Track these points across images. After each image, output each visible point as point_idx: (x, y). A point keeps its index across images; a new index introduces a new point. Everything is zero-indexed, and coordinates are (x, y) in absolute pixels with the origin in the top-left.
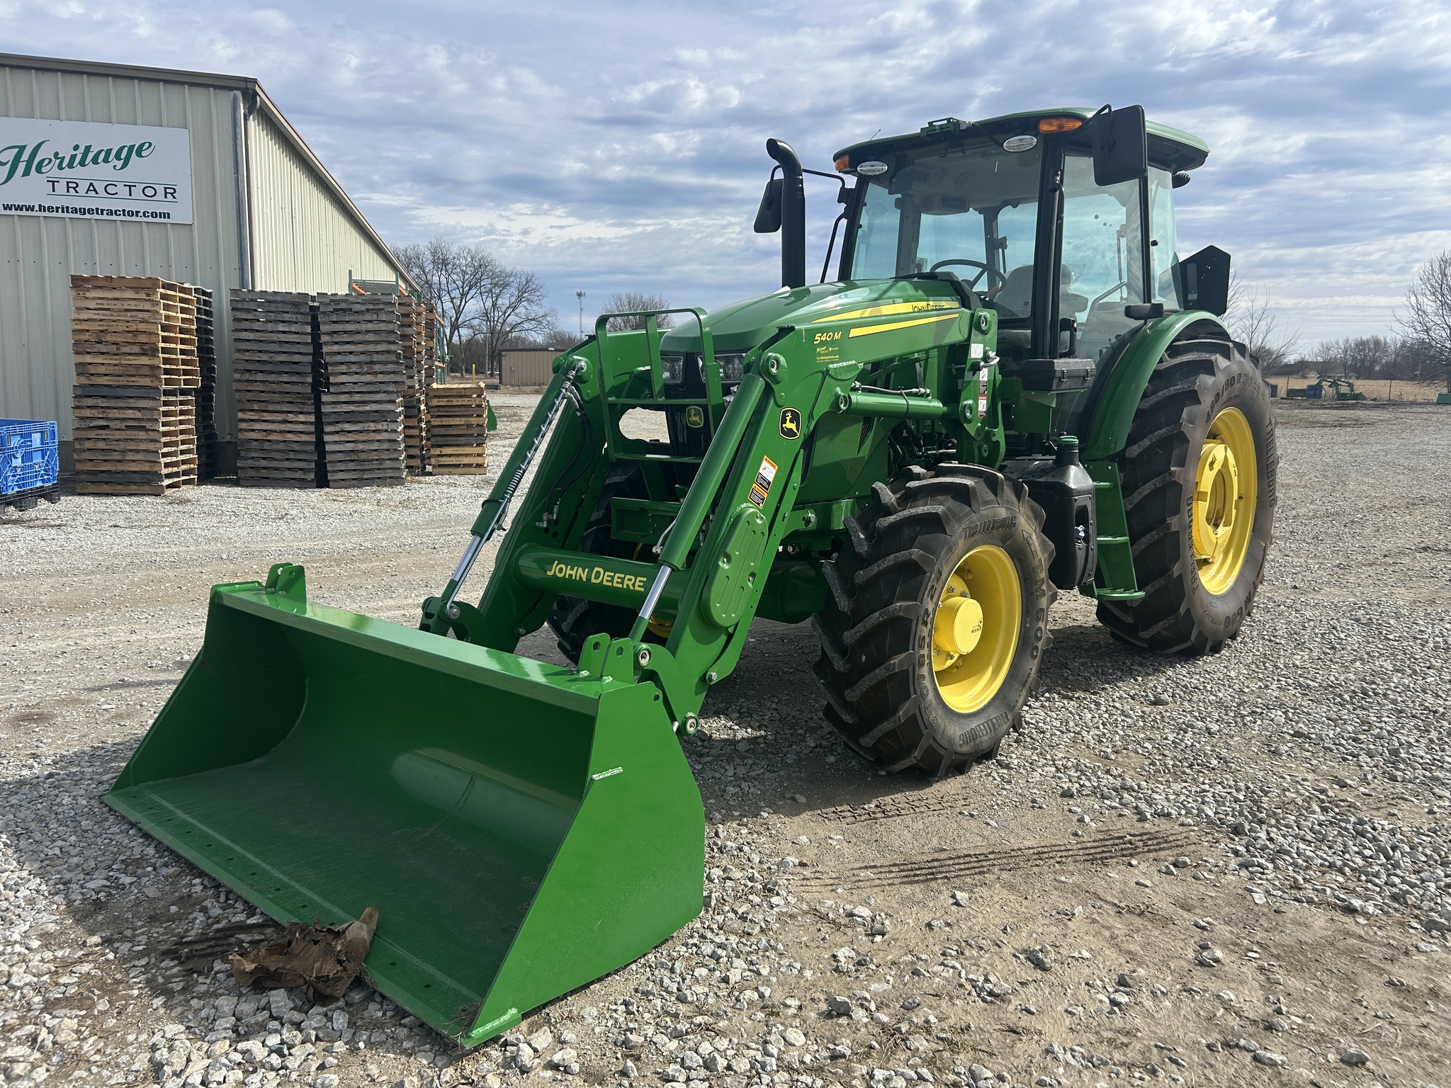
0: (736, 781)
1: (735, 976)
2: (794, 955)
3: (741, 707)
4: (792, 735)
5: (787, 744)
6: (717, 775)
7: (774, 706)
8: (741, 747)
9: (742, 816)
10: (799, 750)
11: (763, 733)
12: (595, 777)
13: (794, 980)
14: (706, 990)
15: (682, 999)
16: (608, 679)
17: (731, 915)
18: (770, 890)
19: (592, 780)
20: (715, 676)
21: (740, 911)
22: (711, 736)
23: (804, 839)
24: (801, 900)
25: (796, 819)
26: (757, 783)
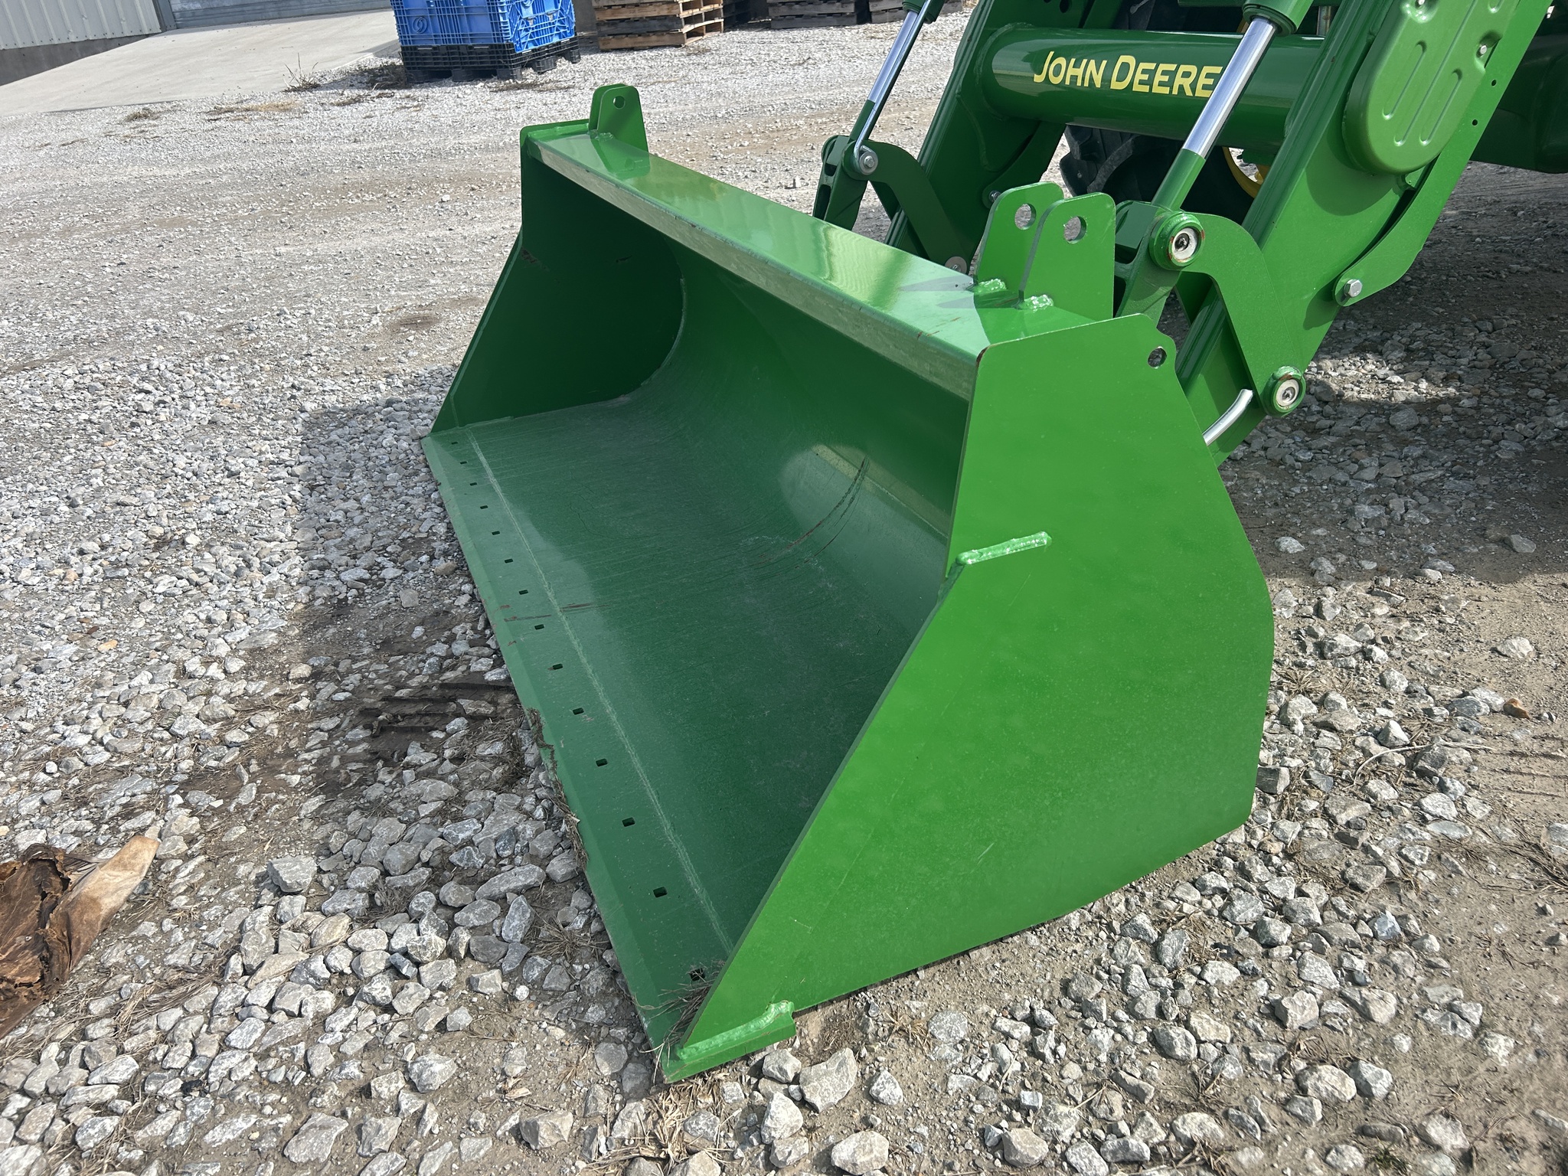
0: (1378, 491)
1: (1301, 1010)
2: (1469, 975)
3: (1413, 338)
4: (1516, 399)
5: (1503, 417)
6: (1341, 477)
7: (1483, 338)
8: (1401, 419)
9: (1380, 571)
10: (1529, 433)
11: (1452, 390)
12: (970, 557)
13: (1456, 1061)
14: (1226, 1032)
15: (1161, 1046)
16: (1037, 303)
17: (1318, 824)
18: (1423, 774)
19: (959, 564)
20: (1356, 288)
21: (1342, 818)
22: (1341, 395)
23: (1523, 647)
24: (1500, 811)
25: (1507, 592)
26: (1425, 499)
